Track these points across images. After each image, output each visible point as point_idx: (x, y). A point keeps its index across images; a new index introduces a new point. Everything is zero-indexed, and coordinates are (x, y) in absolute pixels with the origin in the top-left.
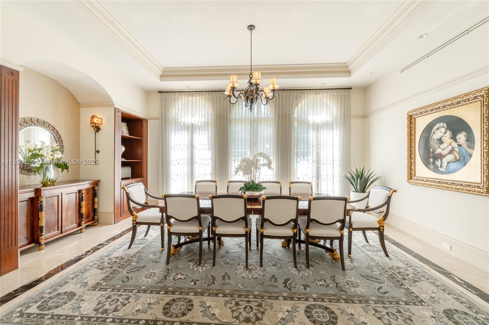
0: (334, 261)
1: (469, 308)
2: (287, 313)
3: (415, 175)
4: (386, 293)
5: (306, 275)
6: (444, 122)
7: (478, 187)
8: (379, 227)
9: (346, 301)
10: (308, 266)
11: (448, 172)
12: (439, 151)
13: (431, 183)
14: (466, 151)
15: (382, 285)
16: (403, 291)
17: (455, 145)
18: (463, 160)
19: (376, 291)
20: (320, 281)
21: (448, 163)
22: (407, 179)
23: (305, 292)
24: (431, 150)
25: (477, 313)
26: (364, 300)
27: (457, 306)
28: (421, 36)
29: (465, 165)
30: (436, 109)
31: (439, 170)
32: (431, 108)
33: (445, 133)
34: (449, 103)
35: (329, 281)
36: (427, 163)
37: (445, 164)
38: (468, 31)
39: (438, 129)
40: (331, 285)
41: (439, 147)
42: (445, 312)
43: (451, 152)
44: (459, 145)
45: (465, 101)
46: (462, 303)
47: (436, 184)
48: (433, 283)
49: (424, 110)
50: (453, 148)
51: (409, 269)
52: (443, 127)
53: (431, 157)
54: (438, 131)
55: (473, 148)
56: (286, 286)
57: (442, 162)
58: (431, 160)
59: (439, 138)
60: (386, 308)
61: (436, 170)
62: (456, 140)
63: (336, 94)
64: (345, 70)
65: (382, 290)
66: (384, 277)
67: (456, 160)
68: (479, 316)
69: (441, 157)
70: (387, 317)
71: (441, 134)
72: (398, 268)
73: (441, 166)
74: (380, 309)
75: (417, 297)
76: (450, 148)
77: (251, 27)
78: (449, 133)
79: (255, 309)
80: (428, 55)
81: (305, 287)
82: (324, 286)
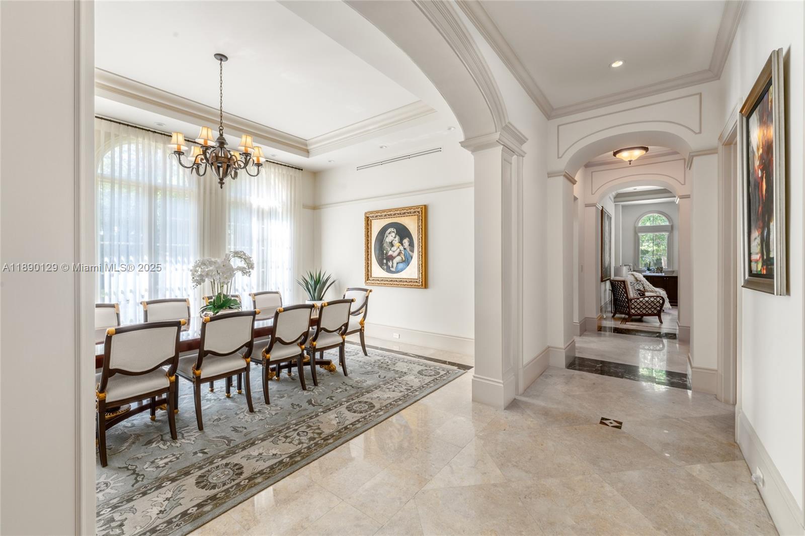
0: (332, 373)
1: (426, 366)
2: (337, 419)
3: (371, 276)
4: (385, 377)
5: (321, 390)
6: (395, 228)
7: (416, 282)
8: (360, 328)
9: (368, 392)
10: (316, 384)
11: (397, 272)
12: (390, 253)
13: (385, 282)
14: (409, 254)
15: (379, 374)
16: (392, 372)
17: (401, 248)
18: (407, 261)
19: (379, 379)
20: (337, 389)
21: (397, 263)
22: (364, 280)
23: (333, 401)
24: (385, 252)
25: (430, 367)
26: (377, 387)
27: (421, 368)
28: (381, 147)
29: (408, 265)
30: (389, 215)
31: (391, 270)
32: (385, 213)
33: (395, 237)
34: (398, 212)
35: (344, 387)
36: (381, 264)
37: (395, 265)
38: (409, 157)
39: (389, 233)
40: (348, 388)
41: (390, 250)
42: (418, 373)
43: (399, 254)
44: (405, 249)
45: (408, 213)
46: (422, 365)
47: (389, 283)
48: (403, 361)
49: (379, 214)
50: (400, 250)
51: (385, 358)
52: (394, 232)
53: (384, 259)
54: (390, 235)
55: (413, 251)
56: (314, 405)
57: (393, 263)
58: (385, 261)
59: (390, 241)
60: (392, 385)
61: (388, 270)
62: (402, 245)
63: (285, 173)
64: (303, 148)
65: (381, 377)
66: (376, 369)
67: (403, 261)
68: (431, 368)
69: (391, 258)
70: (396, 389)
71: (392, 238)
72: (379, 360)
73: (392, 267)
74: (390, 387)
75: (402, 372)
76: (398, 250)
77: (221, 57)
78: (397, 238)
79: (309, 430)
80: (382, 163)
81: (331, 398)
82: (343, 391)
